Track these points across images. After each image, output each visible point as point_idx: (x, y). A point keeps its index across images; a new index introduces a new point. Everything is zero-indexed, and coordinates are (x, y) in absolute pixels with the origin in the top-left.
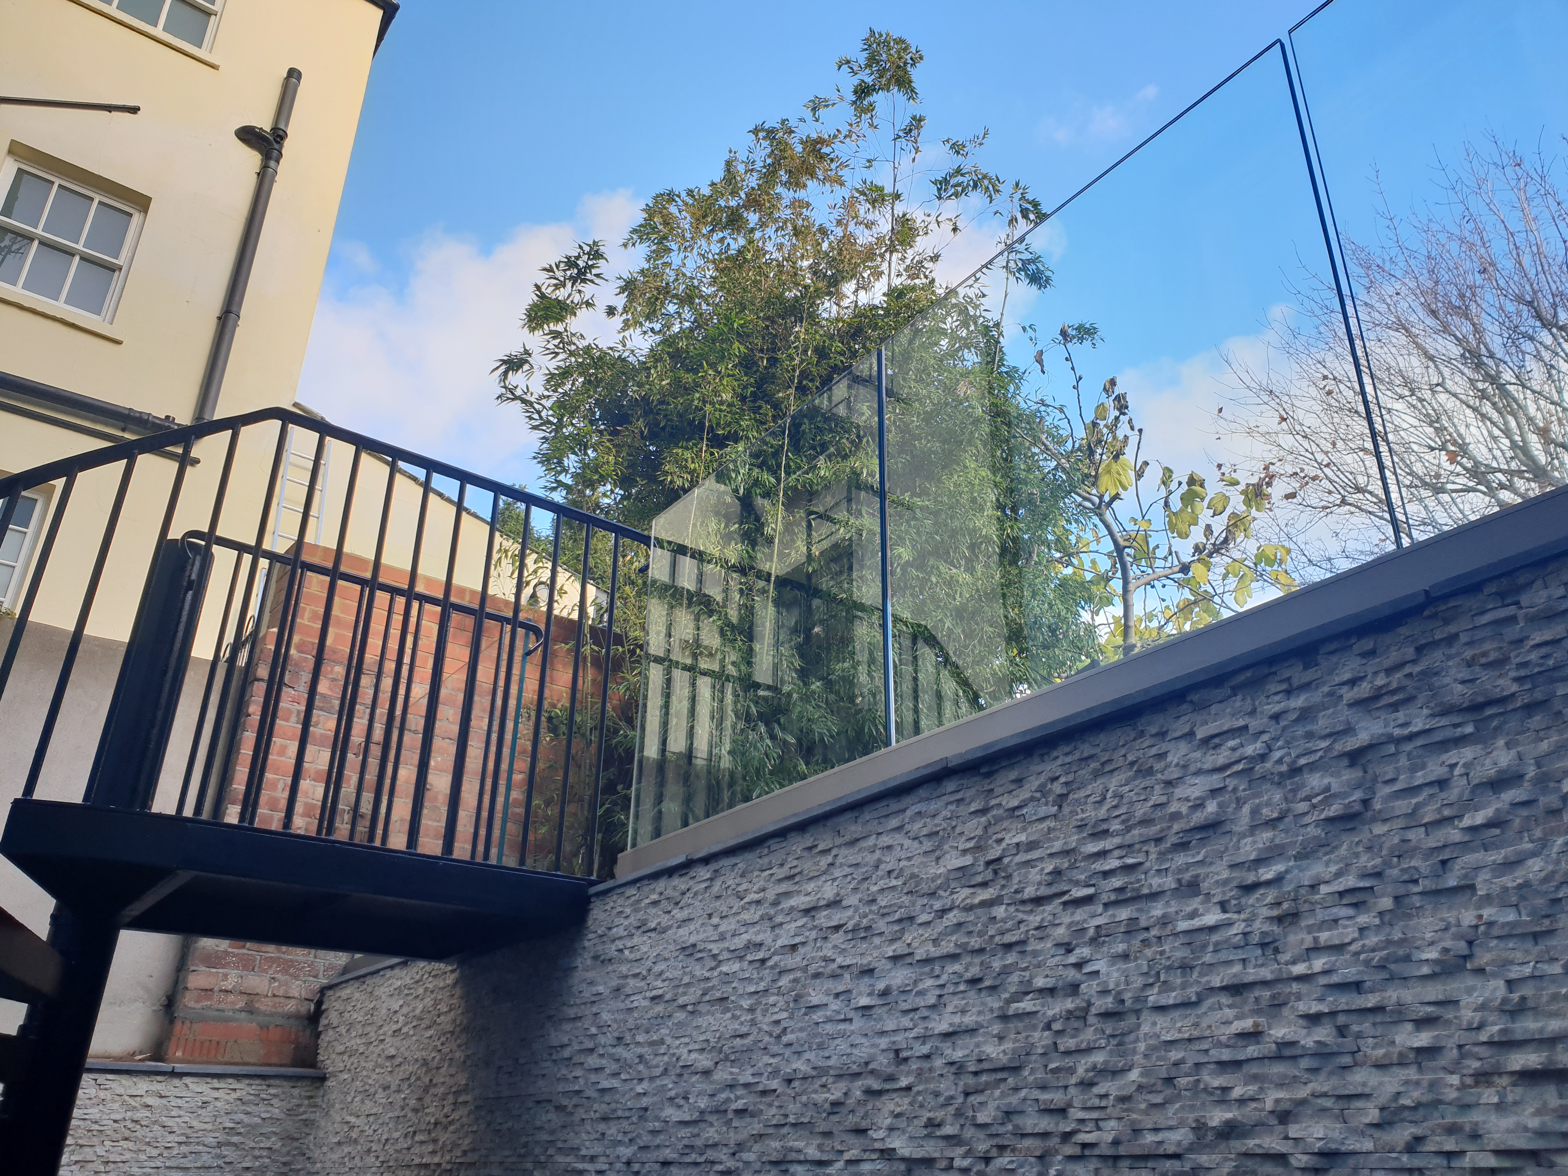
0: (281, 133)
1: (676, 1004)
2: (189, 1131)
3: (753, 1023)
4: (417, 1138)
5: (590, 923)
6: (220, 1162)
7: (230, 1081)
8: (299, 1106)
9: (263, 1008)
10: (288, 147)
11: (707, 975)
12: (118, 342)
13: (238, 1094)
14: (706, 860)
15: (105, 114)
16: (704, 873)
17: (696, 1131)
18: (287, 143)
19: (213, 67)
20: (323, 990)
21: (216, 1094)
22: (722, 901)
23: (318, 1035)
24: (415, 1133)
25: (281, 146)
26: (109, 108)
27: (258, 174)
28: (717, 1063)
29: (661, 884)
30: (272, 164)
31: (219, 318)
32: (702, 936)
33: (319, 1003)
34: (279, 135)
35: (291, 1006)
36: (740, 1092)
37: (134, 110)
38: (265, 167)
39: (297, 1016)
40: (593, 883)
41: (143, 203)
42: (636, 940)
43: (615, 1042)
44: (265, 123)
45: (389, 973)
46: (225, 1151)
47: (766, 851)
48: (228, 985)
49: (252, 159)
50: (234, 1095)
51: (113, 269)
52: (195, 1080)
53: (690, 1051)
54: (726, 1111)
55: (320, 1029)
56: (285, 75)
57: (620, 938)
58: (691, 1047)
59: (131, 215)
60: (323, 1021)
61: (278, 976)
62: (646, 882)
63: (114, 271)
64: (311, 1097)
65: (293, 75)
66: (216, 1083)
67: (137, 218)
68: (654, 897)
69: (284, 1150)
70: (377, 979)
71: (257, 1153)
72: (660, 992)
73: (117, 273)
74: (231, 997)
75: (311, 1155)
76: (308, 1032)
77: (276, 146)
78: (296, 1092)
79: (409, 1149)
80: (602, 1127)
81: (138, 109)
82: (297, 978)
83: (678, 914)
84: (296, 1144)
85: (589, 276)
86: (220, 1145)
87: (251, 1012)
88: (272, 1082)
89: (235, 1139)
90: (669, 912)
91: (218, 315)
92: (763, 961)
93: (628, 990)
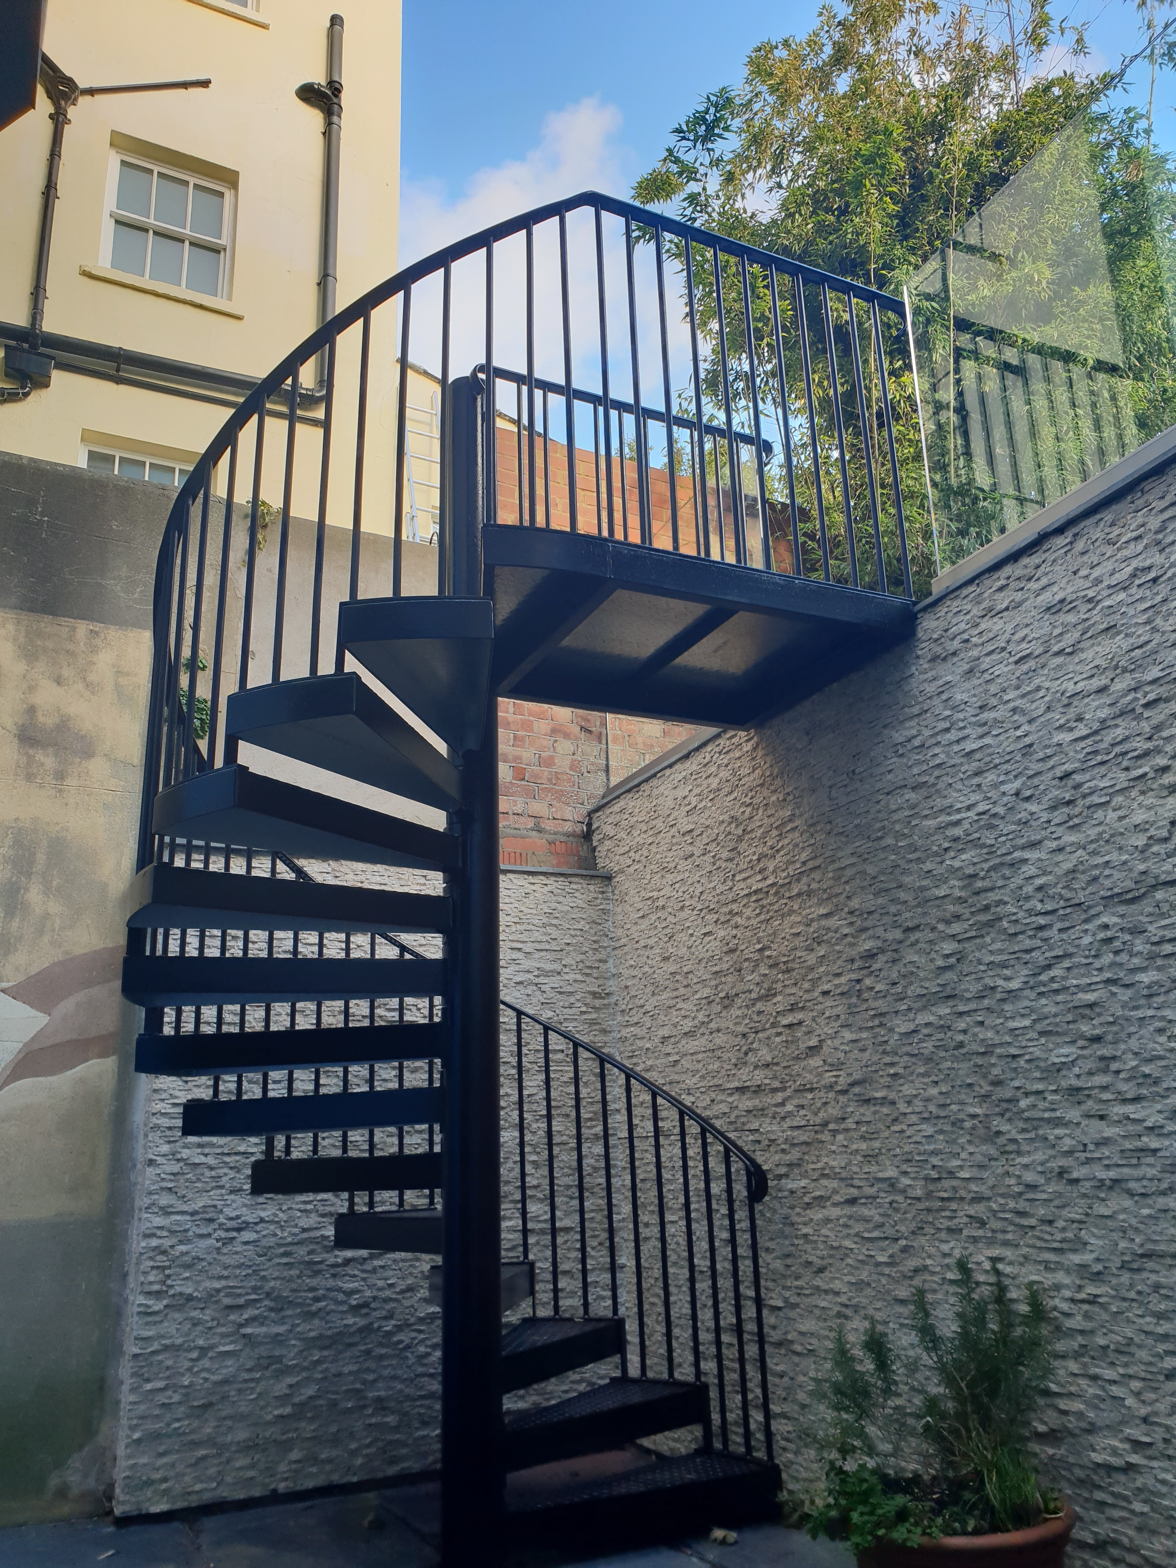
0: (337, 85)
1: (1050, 653)
2: (520, 914)
3: (1155, 630)
4: (737, 878)
5: (920, 634)
6: (548, 938)
7: (542, 877)
8: (596, 898)
9: (548, 828)
10: (345, 98)
11: (1085, 617)
12: (239, 318)
13: (549, 888)
14: (1060, 530)
15: (181, 91)
16: (1060, 541)
17: (1098, 738)
18: (343, 95)
19: (264, 27)
20: (590, 814)
21: (533, 887)
22: (1090, 554)
23: (594, 849)
24: (734, 876)
25: (340, 100)
26: (185, 85)
27: (324, 134)
28: (1112, 680)
29: (1007, 570)
30: (335, 119)
31: (319, 284)
32: (1070, 590)
33: (589, 825)
34: (335, 88)
35: (568, 827)
36: (1148, 688)
37: (205, 84)
38: (329, 124)
39: (573, 835)
40: (915, 604)
41: (231, 178)
42: (983, 626)
43: (978, 711)
44: (319, 78)
45: (668, 772)
46: (549, 930)
47: (1139, 494)
48: (518, 809)
49: (314, 117)
50: (546, 889)
51: (216, 250)
52: (516, 876)
53: (1076, 683)
54: (1134, 709)
55: (595, 844)
56: (328, 24)
57: (964, 631)
58: (1076, 680)
59: (221, 195)
60: (596, 837)
61: (554, 803)
62: (987, 575)
63: (219, 252)
64: (603, 893)
65: (336, 20)
66: (531, 879)
67: (228, 195)
68: (1003, 582)
69: (592, 931)
70: (654, 782)
71: (572, 932)
72: (1028, 651)
73: (222, 253)
74: (522, 820)
75: (613, 935)
76: (585, 847)
77: (335, 100)
78: (592, 888)
79: (731, 889)
80: (976, 780)
81: (210, 82)
82: (568, 804)
83: (1034, 586)
84: (600, 927)
85: (716, 131)
86: (544, 926)
87: (539, 831)
88: (573, 879)
89: (554, 922)
90: (1022, 589)
91: (317, 281)
92: (1155, 580)
93: (984, 667)
